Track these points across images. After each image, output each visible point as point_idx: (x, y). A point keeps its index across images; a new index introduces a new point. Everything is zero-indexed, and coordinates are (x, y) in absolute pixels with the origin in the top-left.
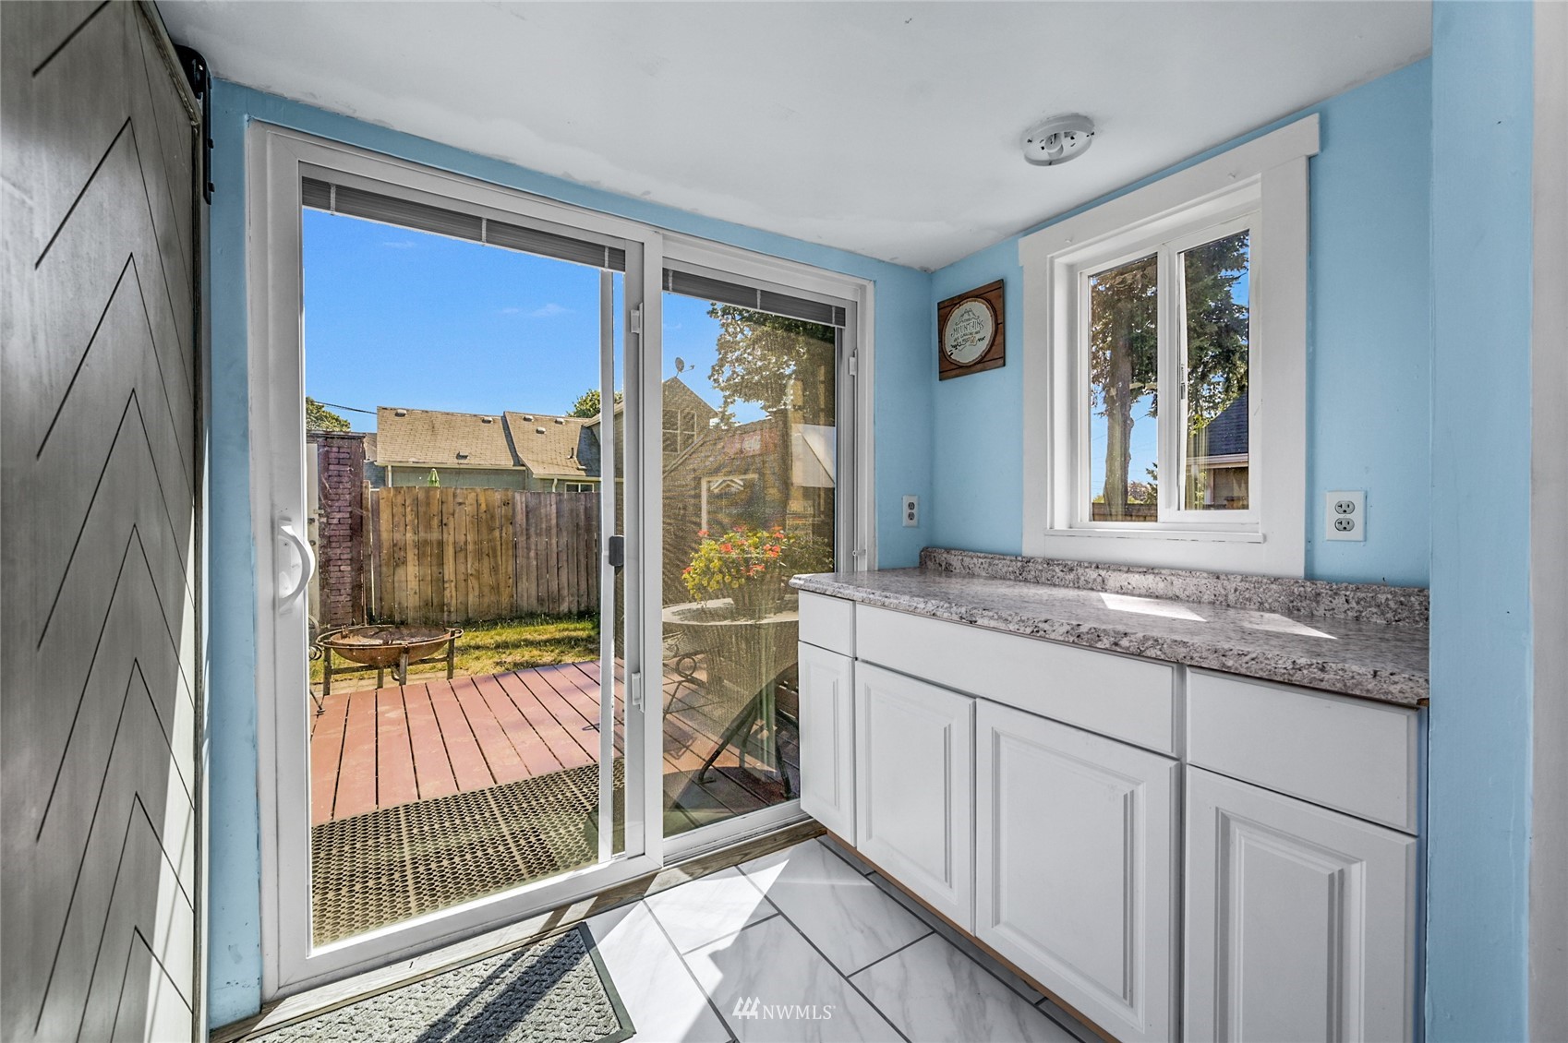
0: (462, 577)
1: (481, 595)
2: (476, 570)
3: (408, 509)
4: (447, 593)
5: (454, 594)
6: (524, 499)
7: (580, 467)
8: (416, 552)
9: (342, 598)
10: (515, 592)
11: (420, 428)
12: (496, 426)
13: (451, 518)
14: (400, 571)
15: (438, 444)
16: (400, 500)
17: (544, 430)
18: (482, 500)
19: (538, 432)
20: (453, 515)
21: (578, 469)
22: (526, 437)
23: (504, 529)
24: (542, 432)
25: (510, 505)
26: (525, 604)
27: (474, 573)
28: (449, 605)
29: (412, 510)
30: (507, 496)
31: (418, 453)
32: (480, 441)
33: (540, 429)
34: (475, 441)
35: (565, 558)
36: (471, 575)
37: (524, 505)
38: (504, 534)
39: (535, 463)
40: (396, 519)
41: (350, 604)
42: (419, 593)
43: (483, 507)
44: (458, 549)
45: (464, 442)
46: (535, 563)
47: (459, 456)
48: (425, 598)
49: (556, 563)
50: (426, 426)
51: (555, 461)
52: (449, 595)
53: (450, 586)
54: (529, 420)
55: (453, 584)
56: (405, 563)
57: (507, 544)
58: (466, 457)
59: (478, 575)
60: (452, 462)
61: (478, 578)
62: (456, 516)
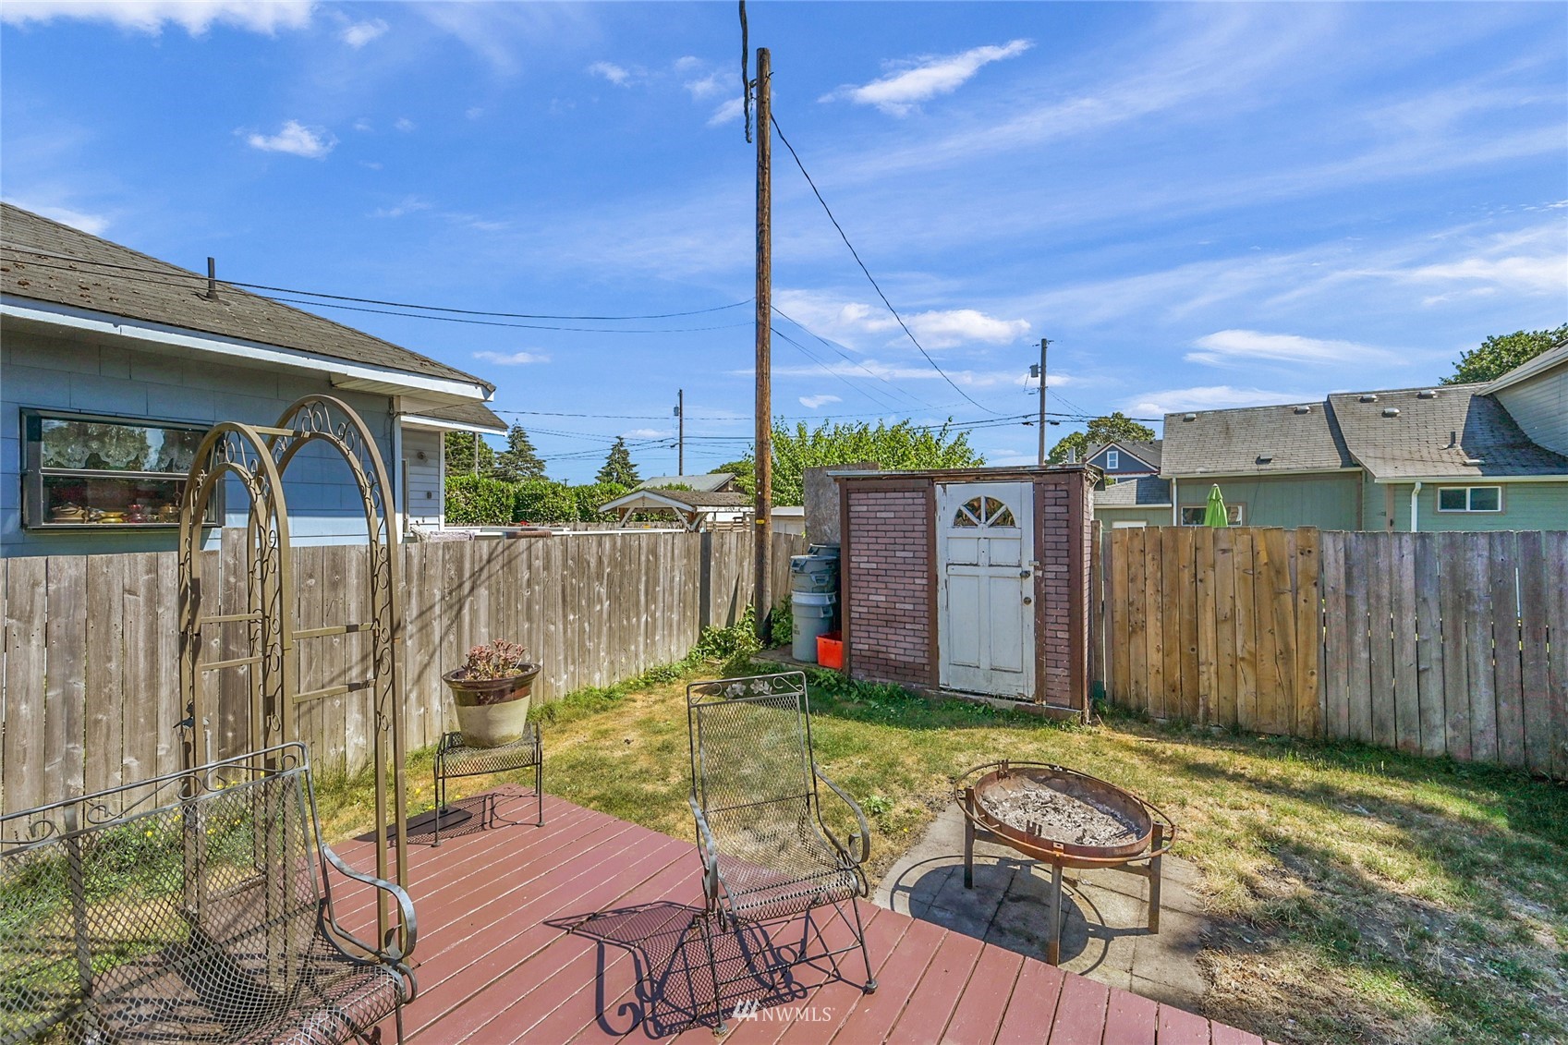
0: (1228, 660)
1: (1259, 691)
2: (1250, 653)
3: (1149, 557)
4: (1204, 678)
5: (1214, 684)
6: (1341, 545)
7: (1468, 461)
8: (1159, 617)
9: (1058, 671)
10: (1322, 696)
11: (1211, 432)
12: (1315, 416)
13: (1211, 573)
14: (1138, 641)
15: (1233, 448)
16: (1137, 544)
17: (1397, 411)
18: (1261, 546)
19: (1385, 415)
20: (1213, 567)
21: (1465, 465)
22: (1363, 426)
23: (1302, 592)
24: (1392, 415)
25: (1314, 555)
26: (1343, 722)
27: (1247, 656)
28: (1206, 697)
29: (1153, 559)
30: (1308, 539)
31: (1207, 461)
32: (1290, 439)
33: (1387, 410)
34: (1282, 439)
35: (1436, 654)
36: (1243, 659)
37: (1342, 555)
38: (1301, 604)
39: (1379, 461)
40: (1133, 569)
41: (1068, 680)
42: (1164, 672)
43: (1263, 558)
44: (1221, 617)
45: (1268, 442)
46: (1365, 655)
47: (1260, 461)
48: (1171, 682)
49: (1412, 659)
50: (1219, 429)
51: (1417, 456)
52: (1207, 684)
53: (1209, 671)
54: (1370, 400)
55: (1213, 669)
56: (1144, 627)
57: (1307, 618)
58: (1269, 461)
59: (1254, 661)
60: (1250, 468)
61: (1254, 665)
62: (1217, 569)
